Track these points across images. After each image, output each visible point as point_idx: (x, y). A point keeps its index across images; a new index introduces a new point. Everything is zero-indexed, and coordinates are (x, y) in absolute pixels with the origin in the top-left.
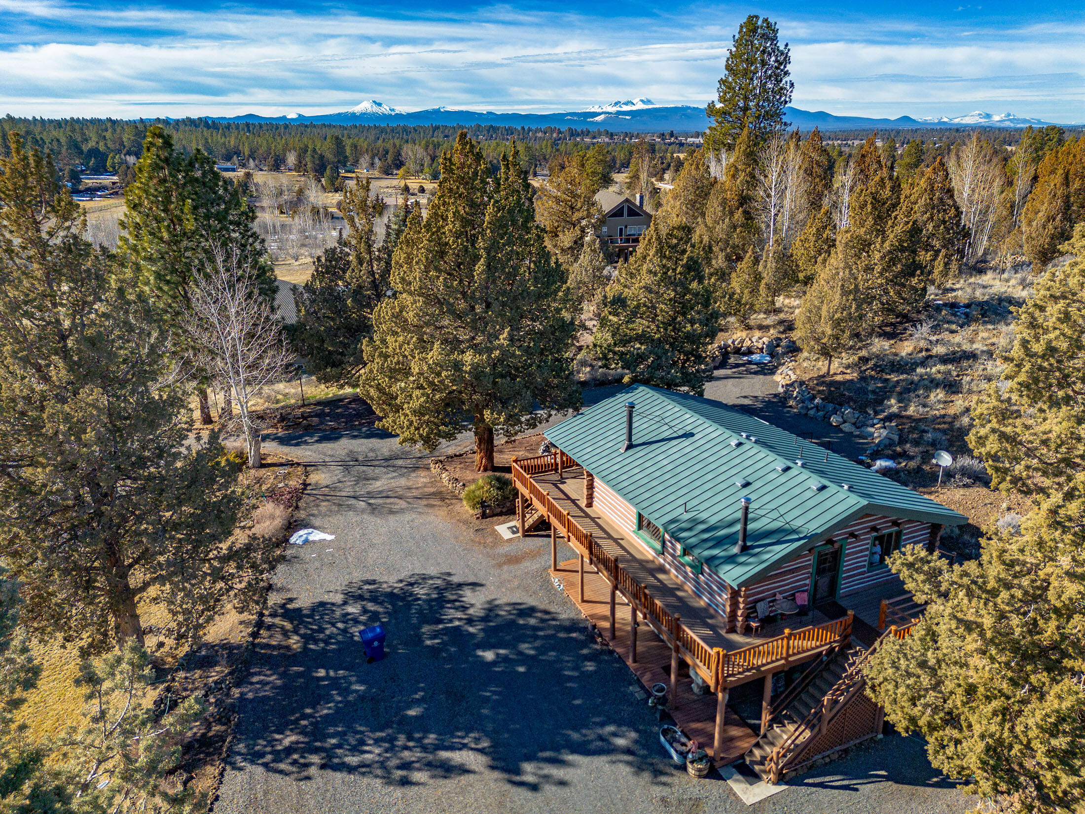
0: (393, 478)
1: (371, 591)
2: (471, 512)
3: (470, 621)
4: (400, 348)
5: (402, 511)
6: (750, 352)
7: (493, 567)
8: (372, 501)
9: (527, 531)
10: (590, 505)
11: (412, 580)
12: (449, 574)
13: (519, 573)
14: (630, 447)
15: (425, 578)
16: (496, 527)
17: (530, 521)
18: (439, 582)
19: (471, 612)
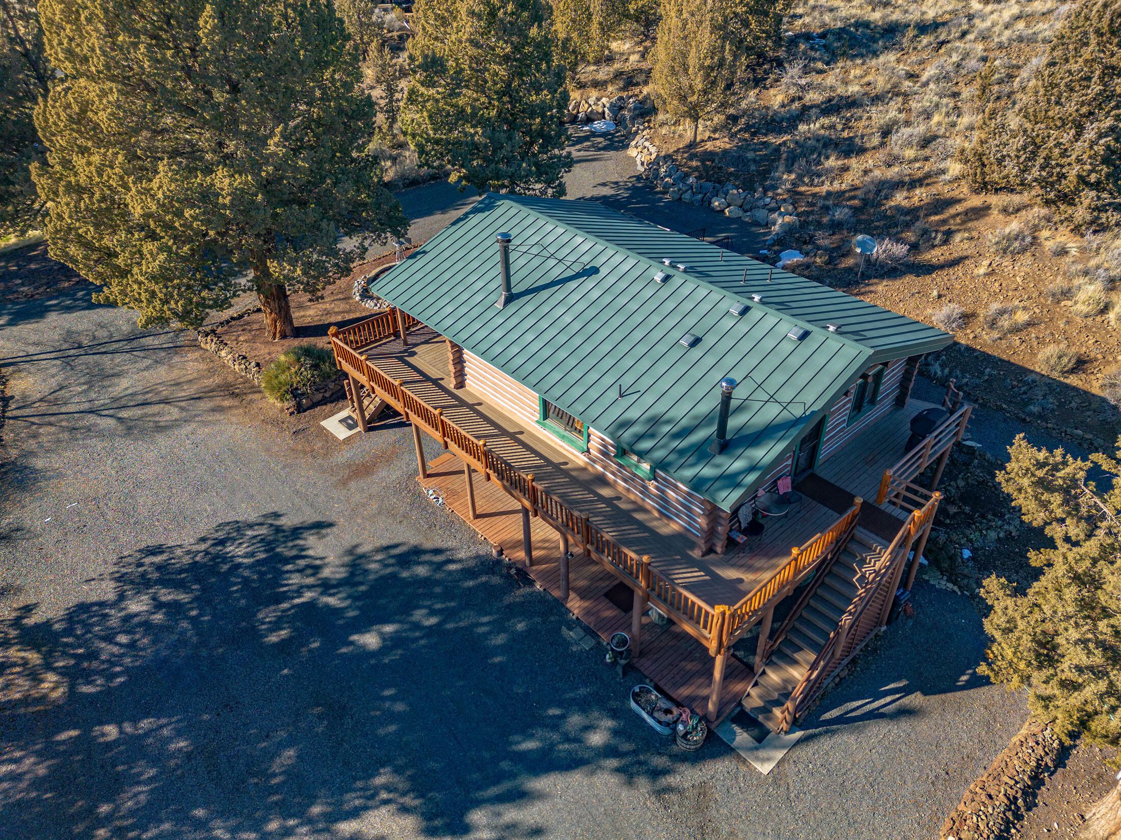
0: (147, 368)
1: (159, 568)
2: (279, 405)
3: (327, 586)
4: (100, 175)
5: (175, 424)
6: (589, 120)
7: (335, 487)
8: (124, 414)
9: (369, 422)
10: (461, 385)
11: (221, 535)
12: (277, 515)
13: (374, 490)
14: (510, 299)
15: (239, 528)
16: (323, 423)
17: (371, 407)
18: (263, 531)
19: (326, 573)
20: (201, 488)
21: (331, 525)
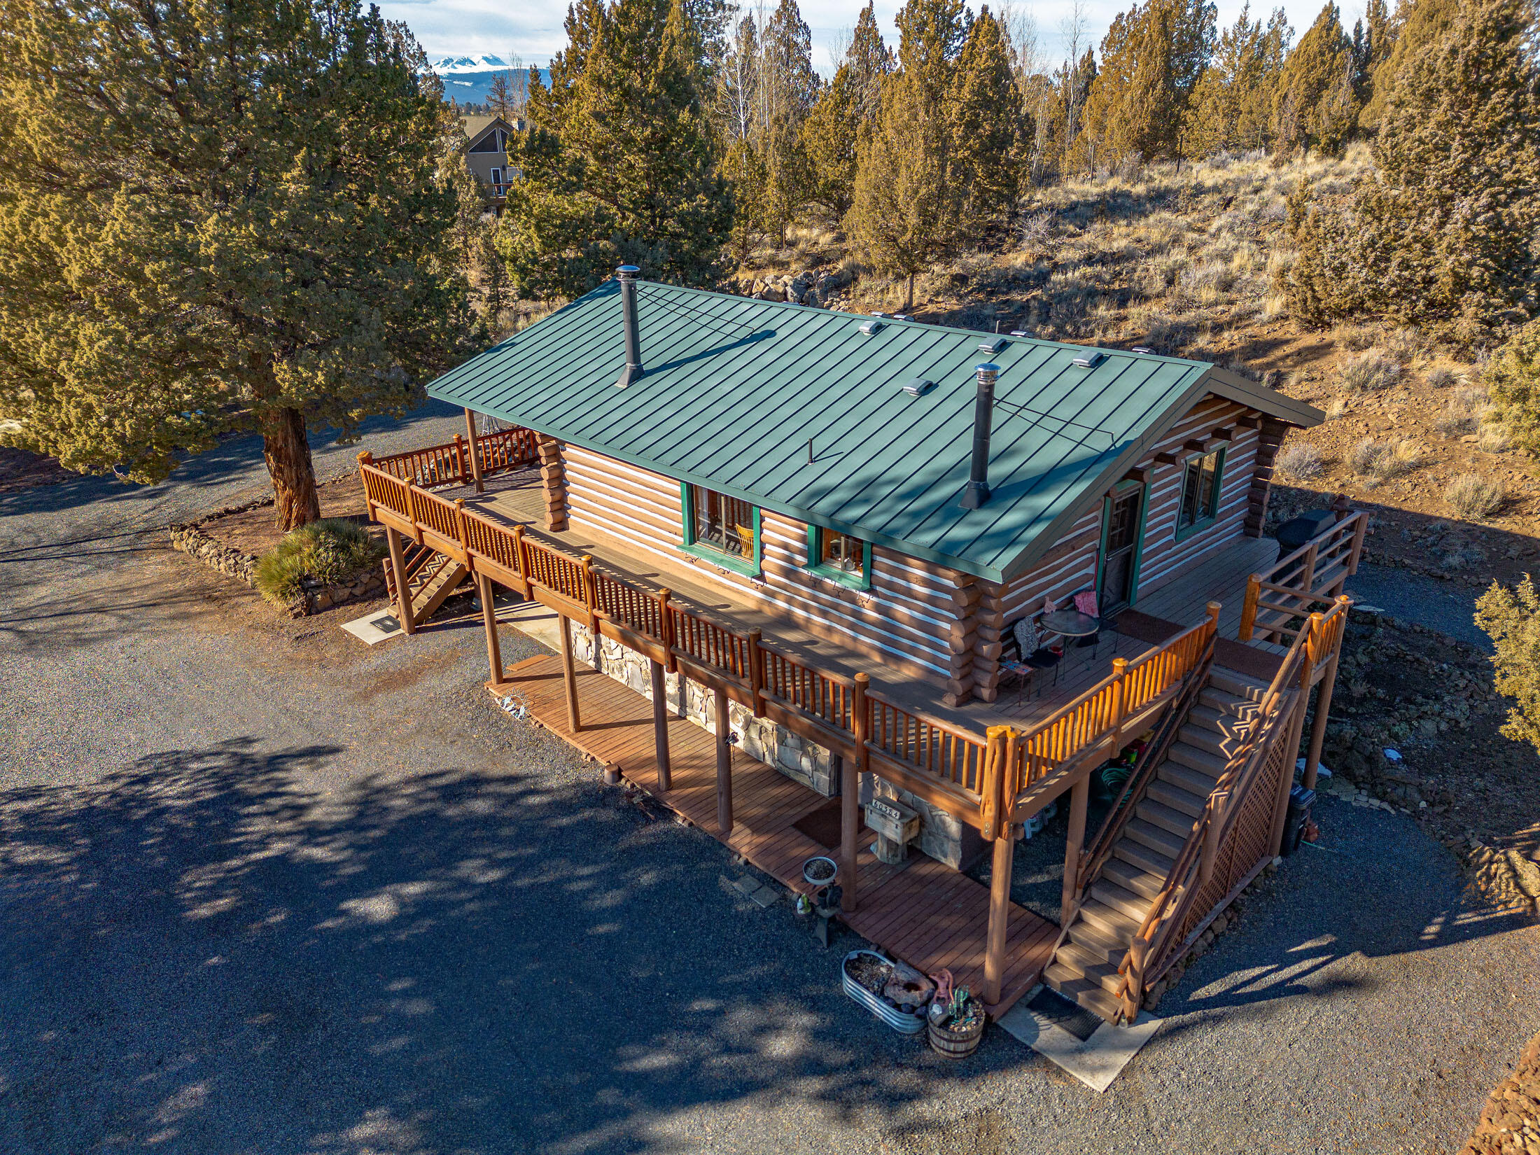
0: (83, 574)
1: (26, 817)
2: (279, 605)
3: (313, 833)
5: (108, 636)
7: (351, 701)
8: (30, 627)
9: (419, 620)
10: (561, 524)
11: (145, 770)
12: (247, 741)
13: (415, 703)
14: (638, 375)
15: (178, 761)
16: (346, 626)
17: (423, 598)
18: (220, 762)
19: (316, 815)
20: (130, 710)
21: (335, 750)
